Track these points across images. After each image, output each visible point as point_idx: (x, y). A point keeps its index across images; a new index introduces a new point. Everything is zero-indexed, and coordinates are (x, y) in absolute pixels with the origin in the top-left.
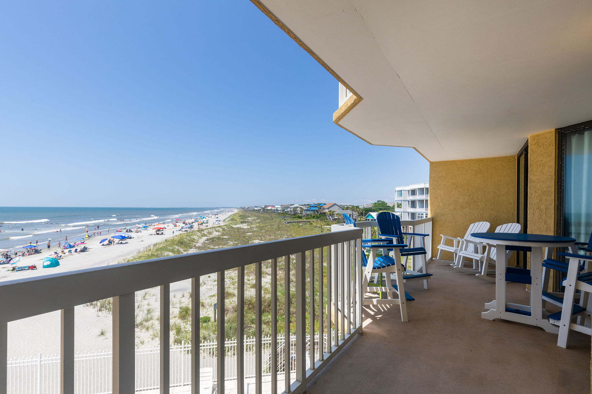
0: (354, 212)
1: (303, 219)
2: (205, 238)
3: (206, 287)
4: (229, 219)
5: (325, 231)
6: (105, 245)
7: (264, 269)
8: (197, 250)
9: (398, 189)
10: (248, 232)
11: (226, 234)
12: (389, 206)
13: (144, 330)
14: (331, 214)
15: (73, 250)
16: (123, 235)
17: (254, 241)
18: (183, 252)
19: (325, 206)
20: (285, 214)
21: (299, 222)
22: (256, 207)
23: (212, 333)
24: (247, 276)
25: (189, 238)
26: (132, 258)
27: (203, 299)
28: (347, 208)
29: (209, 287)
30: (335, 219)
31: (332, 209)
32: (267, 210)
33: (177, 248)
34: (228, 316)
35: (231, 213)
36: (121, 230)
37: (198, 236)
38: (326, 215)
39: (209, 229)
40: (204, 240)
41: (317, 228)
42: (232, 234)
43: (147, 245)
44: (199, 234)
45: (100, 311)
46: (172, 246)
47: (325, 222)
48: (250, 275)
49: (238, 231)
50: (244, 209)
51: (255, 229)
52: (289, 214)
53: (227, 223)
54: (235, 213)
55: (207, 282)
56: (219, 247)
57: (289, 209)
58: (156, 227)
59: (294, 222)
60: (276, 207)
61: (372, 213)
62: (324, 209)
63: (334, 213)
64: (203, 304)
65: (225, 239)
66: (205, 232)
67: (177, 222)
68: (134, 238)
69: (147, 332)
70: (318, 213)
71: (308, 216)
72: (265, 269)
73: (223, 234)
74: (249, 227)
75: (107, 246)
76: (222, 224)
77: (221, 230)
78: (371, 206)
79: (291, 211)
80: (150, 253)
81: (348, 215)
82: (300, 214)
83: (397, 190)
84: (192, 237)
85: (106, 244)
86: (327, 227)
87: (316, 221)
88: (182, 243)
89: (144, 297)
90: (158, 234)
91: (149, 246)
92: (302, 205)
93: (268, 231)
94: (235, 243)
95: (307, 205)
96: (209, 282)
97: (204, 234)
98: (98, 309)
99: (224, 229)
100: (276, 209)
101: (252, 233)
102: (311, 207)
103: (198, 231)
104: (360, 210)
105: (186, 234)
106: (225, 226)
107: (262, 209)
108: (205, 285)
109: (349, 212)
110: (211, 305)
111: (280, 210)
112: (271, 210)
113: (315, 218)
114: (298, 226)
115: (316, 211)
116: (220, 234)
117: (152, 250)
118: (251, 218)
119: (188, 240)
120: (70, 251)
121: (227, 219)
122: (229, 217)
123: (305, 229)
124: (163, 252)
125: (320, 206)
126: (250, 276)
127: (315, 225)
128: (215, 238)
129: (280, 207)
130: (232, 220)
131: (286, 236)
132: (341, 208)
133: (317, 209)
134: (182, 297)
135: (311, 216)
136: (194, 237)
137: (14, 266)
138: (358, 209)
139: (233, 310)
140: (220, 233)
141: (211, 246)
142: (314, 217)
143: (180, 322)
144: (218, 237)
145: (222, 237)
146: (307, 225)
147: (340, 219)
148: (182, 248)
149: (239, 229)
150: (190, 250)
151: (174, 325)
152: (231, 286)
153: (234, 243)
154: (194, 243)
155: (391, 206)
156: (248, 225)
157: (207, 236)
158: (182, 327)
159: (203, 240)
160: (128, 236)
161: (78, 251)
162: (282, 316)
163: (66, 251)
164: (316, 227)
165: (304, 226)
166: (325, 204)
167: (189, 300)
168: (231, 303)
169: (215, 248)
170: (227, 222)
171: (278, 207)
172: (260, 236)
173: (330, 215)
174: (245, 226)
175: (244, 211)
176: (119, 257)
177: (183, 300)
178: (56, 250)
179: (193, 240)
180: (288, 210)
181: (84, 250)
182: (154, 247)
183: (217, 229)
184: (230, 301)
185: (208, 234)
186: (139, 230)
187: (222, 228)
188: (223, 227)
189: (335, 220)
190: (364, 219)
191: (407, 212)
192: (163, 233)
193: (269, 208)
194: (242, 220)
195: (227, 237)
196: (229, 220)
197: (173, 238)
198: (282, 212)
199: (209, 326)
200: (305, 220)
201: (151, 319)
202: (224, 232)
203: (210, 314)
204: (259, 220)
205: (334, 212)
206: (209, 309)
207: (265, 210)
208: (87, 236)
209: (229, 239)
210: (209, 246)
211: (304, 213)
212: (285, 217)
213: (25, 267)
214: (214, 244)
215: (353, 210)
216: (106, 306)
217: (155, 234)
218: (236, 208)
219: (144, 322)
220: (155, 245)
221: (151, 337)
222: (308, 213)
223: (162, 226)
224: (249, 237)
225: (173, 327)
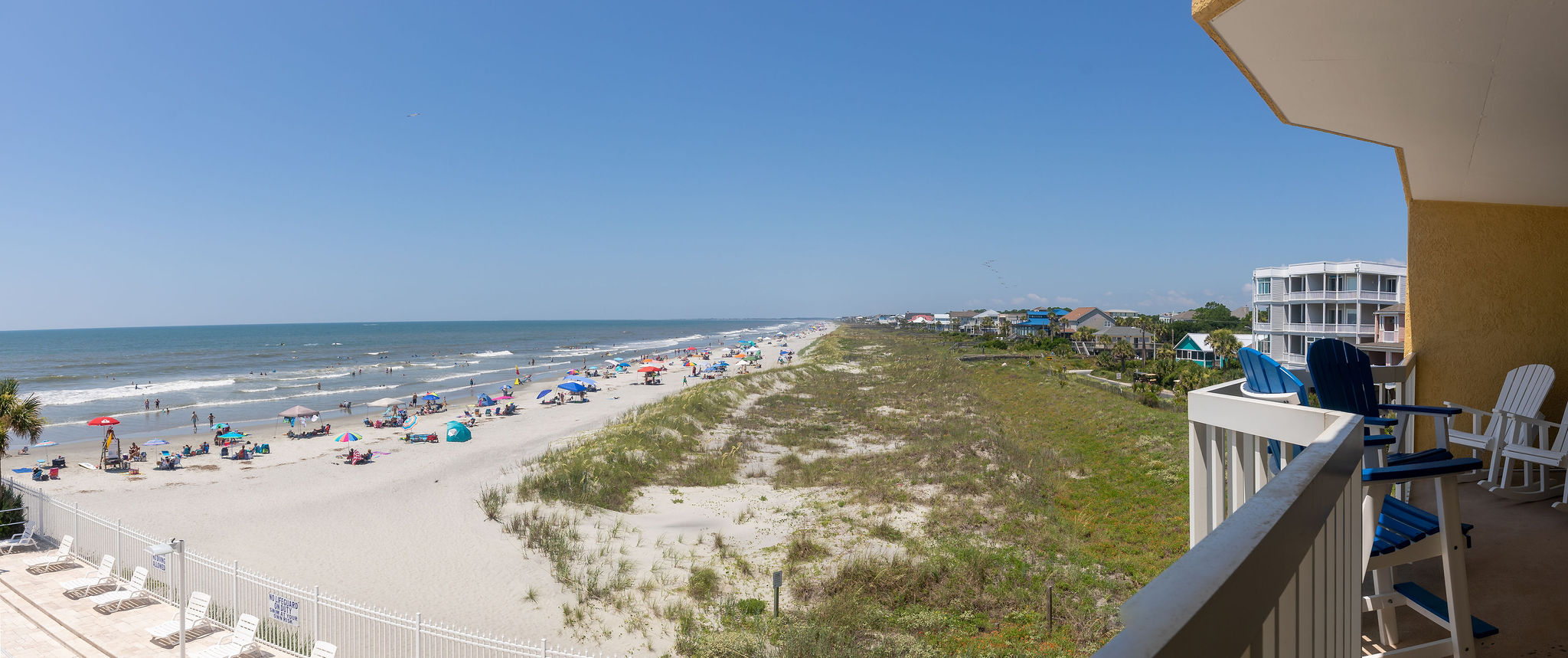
0: (1146, 333)
1: (1010, 351)
2: (755, 397)
3: (756, 525)
4: (813, 348)
5: (1070, 383)
6: (547, 403)
7: (906, 486)
8: (735, 427)
9: (1261, 273)
10: (861, 385)
11: (806, 389)
12: (1234, 318)
13: (611, 608)
14: (1087, 338)
15: (493, 408)
16: (580, 383)
17: (879, 409)
18: (702, 430)
19: (1068, 316)
20: (960, 335)
21: (999, 358)
22: (884, 317)
23: (768, 641)
24: (860, 504)
25: (714, 395)
26: (594, 438)
27: (746, 555)
28: (1130, 322)
29: (762, 525)
30: (1097, 352)
31: (1089, 324)
32: (913, 324)
33: (688, 419)
34: (811, 605)
35: (817, 334)
36: (577, 372)
37: (737, 391)
38: (1071, 340)
39: (764, 373)
40: (752, 402)
41: (1050, 375)
42: (822, 387)
43: (625, 410)
44: (739, 386)
45: (529, 547)
46: (678, 414)
47: (1069, 358)
48: (870, 502)
49: (838, 382)
50: (853, 322)
51: (880, 376)
52: (972, 336)
53: (810, 360)
54: (828, 332)
55: (757, 513)
56: (789, 421)
57: (972, 324)
58: (645, 365)
59: (985, 359)
60: (937, 316)
61: (1193, 336)
62: (1066, 323)
63: (1093, 334)
64: (746, 568)
65: (803, 400)
66: (755, 382)
67: (691, 356)
68: (600, 390)
69: (617, 613)
70: (1049, 335)
71: (1023, 343)
72: (909, 488)
73: (799, 389)
74: (864, 371)
75: (550, 406)
76: (796, 361)
77: (793, 376)
78: (1190, 317)
79: (976, 328)
80: (630, 428)
81: (1132, 342)
82: (1000, 336)
83: (1257, 276)
84: (723, 393)
85: (549, 401)
86: (1075, 373)
87: (1045, 356)
88: (700, 409)
89: (615, 531)
90: (649, 383)
91: (630, 412)
92: (1006, 312)
93: (916, 382)
94: (830, 412)
95: (1020, 312)
96: (764, 512)
97: (751, 386)
98: (527, 543)
99: (800, 375)
100: (936, 322)
101: (872, 388)
102: (1030, 316)
103: (739, 379)
104: (1161, 328)
105: (709, 387)
106: (802, 366)
107: (899, 323)
108: (753, 520)
109: (1135, 331)
110: (767, 573)
111: (948, 326)
112: (924, 324)
113: (1042, 346)
114: (997, 369)
115: (1046, 327)
116: (791, 387)
117: (635, 421)
118: (869, 347)
119: (714, 401)
120: (488, 412)
121: (808, 348)
122: (813, 344)
123: (1016, 376)
124: (658, 428)
125: (1054, 315)
126: (868, 505)
127: (1043, 366)
128: (777, 397)
129: (947, 316)
130: (822, 350)
131: (965, 398)
132: (1113, 321)
133: (1047, 322)
134: (697, 542)
135: (1032, 342)
136: (729, 392)
137: (408, 431)
138: (1157, 325)
139: (825, 591)
140: (792, 383)
141: (770, 418)
142: (1039, 344)
143: (691, 604)
144: (786, 396)
145: (795, 395)
146: (1021, 368)
147: (1110, 350)
148: (701, 421)
149: (840, 374)
150: (719, 426)
151: (677, 610)
152: (817, 528)
153: (826, 414)
154: (728, 410)
155: (1241, 316)
156: (863, 365)
157: (758, 393)
158: (696, 616)
159: (749, 402)
160: (590, 386)
161: (501, 412)
162: (958, 614)
163: (483, 410)
164: (1046, 372)
165: (1013, 369)
166: (1070, 311)
167: (713, 554)
168: (819, 573)
169: (779, 423)
170: (808, 356)
171: (943, 317)
172: (894, 396)
173: (1084, 340)
174: (854, 368)
175: (852, 328)
176: (572, 431)
177: (701, 550)
178: (468, 408)
179: (726, 402)
180: (968, 325)
181: (510, 411)
182: (638, 414)
183: (784, 374)
184: (815, 567)
185: (762, 386)
186: (611, 371)
187: (797, 374)
188: (797, 370)
189: (1097, 354)
190: (1172, 352)
191: (1281, 335)
192: (659, 381)
193: (919, 320)
194: (847, 352)
195: (808, 396)
196: (814, 352)
197: (680, 393)
198: (952, 331)
199: (761, 624)
200: (1015, 353)
201: (628, 585)
202: (801, 382)
203: (764, 594)
204: (892, 351)
205: (1095, 331)
206: (761, 581)
207: (906, 325)
208: (517, 382)
209: (812, 402)
210: (764, 418)
211: (1012, 334)
212: (960, 345)
213: (423, 436)
214: (776, 412)
215: (1144, 328)
216: (540, 540)
217: (643, 384)
218: (833, 320)
219: (613, 589)
220: (641, 410)
221: (627, 625)
222: (1024, 333)
223: (657, 365)
224: (866, 396)
225: (675, 614)
